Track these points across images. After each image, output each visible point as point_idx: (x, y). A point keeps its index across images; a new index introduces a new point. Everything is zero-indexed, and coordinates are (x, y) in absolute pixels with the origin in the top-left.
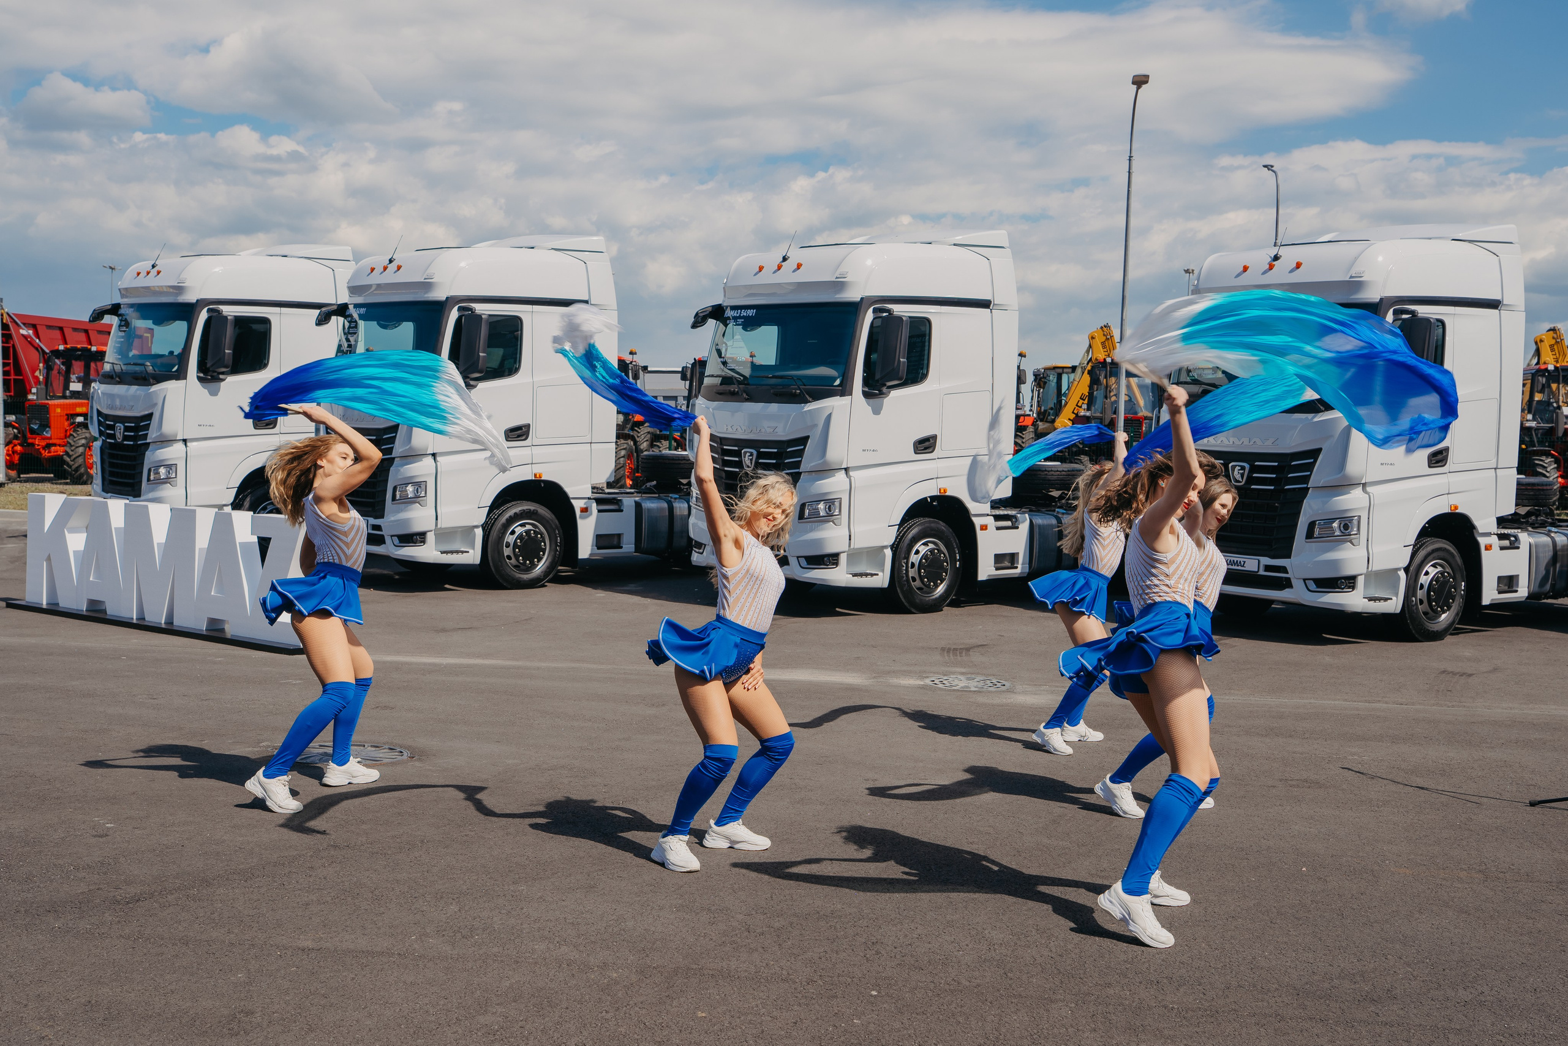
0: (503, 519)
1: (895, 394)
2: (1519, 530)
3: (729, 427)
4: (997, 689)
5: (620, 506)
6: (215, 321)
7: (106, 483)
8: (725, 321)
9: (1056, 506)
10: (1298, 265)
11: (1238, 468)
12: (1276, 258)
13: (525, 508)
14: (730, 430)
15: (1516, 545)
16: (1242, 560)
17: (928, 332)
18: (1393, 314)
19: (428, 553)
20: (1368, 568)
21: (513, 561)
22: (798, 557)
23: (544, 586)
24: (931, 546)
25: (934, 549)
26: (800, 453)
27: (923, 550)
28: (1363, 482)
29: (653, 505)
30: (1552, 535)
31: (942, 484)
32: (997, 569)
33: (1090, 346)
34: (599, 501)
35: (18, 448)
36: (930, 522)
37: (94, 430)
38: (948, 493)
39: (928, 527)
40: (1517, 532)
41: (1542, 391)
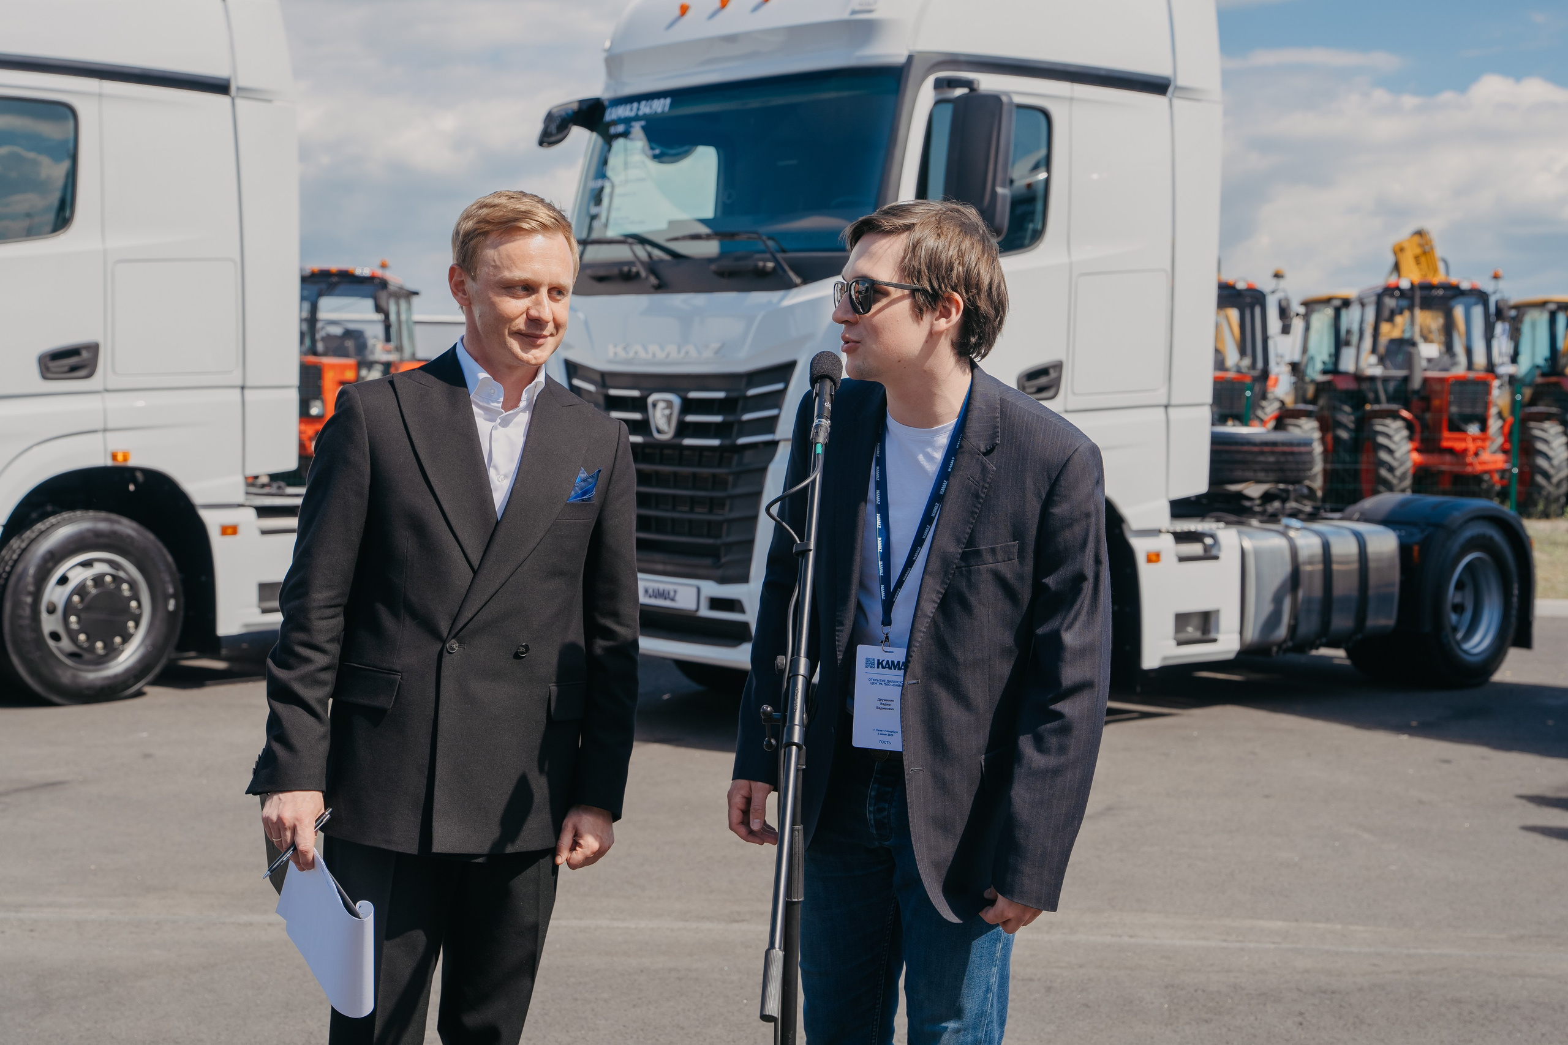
2: (1222, 525)
11: (661, 405)
15: (1214, 552)
16: (671, 587)
17: (65, 133)
18: (931, 89)
24: (100, 568)
25: (106, 575)
27: (78, 576)
30: (1292, 533)
31: (119, 443)
32: (262, 612)
36: (96, 519)
38: (133, 462)
39: (89, 530)
40: (1218, 528)
41: (1391, 319)
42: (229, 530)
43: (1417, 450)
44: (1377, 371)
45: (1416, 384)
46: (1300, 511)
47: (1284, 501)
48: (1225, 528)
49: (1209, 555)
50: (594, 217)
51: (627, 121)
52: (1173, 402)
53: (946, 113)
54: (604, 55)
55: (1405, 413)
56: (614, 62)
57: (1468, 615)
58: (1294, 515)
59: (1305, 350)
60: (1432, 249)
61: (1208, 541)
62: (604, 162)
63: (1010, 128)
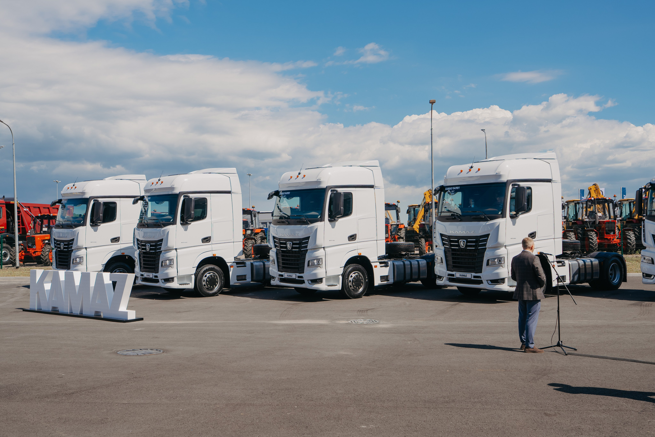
0: (202, 271)
1: (340, 220)
2: (565, 260)
3: (282, 234)
4: (374, 323)
5: (245, 265)
6: (96, 204)
7: (57, 265)
8: (280, 196)
9: (403, 258)
10: (479, 170)
11: (462, 242)
12: (472, 167)
13: (210, 267)
14: (282, 235)
15: (564, 265)
16: (466, 274)
17: (351, 197)
18: (512, 186)
19: (175, 285)
20: (508, 275)
21: (206, 286)
22: (308, 280)
23: (217, 295)
24: (357, 274)
25: (358, 275)
26: (307, 243)
27: (354, 275)
28: (505, 245)
29: (258, 264)
30: (578, 260)
31: (359, 251)
32: (381, 281)
33: (425, 197)
34: (237, 263)
35: (23, 253)
36: (356, 265)
37: (53, 246)
38: (362, 255)
39: (355, 267)
40: (564, 260)
41: (590, 208)
42: (376, 267)
43: (598, 239)
44: (587, 220)
45: (597, 223)
46: (578, 256)
47: (575, 254)
51: (450, 190)
52: (556, 237)
53: (514, 190)
55: (595, 230)
56: (446, 181)
57: (613, 275)
59: (567, 213)
60: (598, 189)
61: (562, 263)
63: (525, 191)
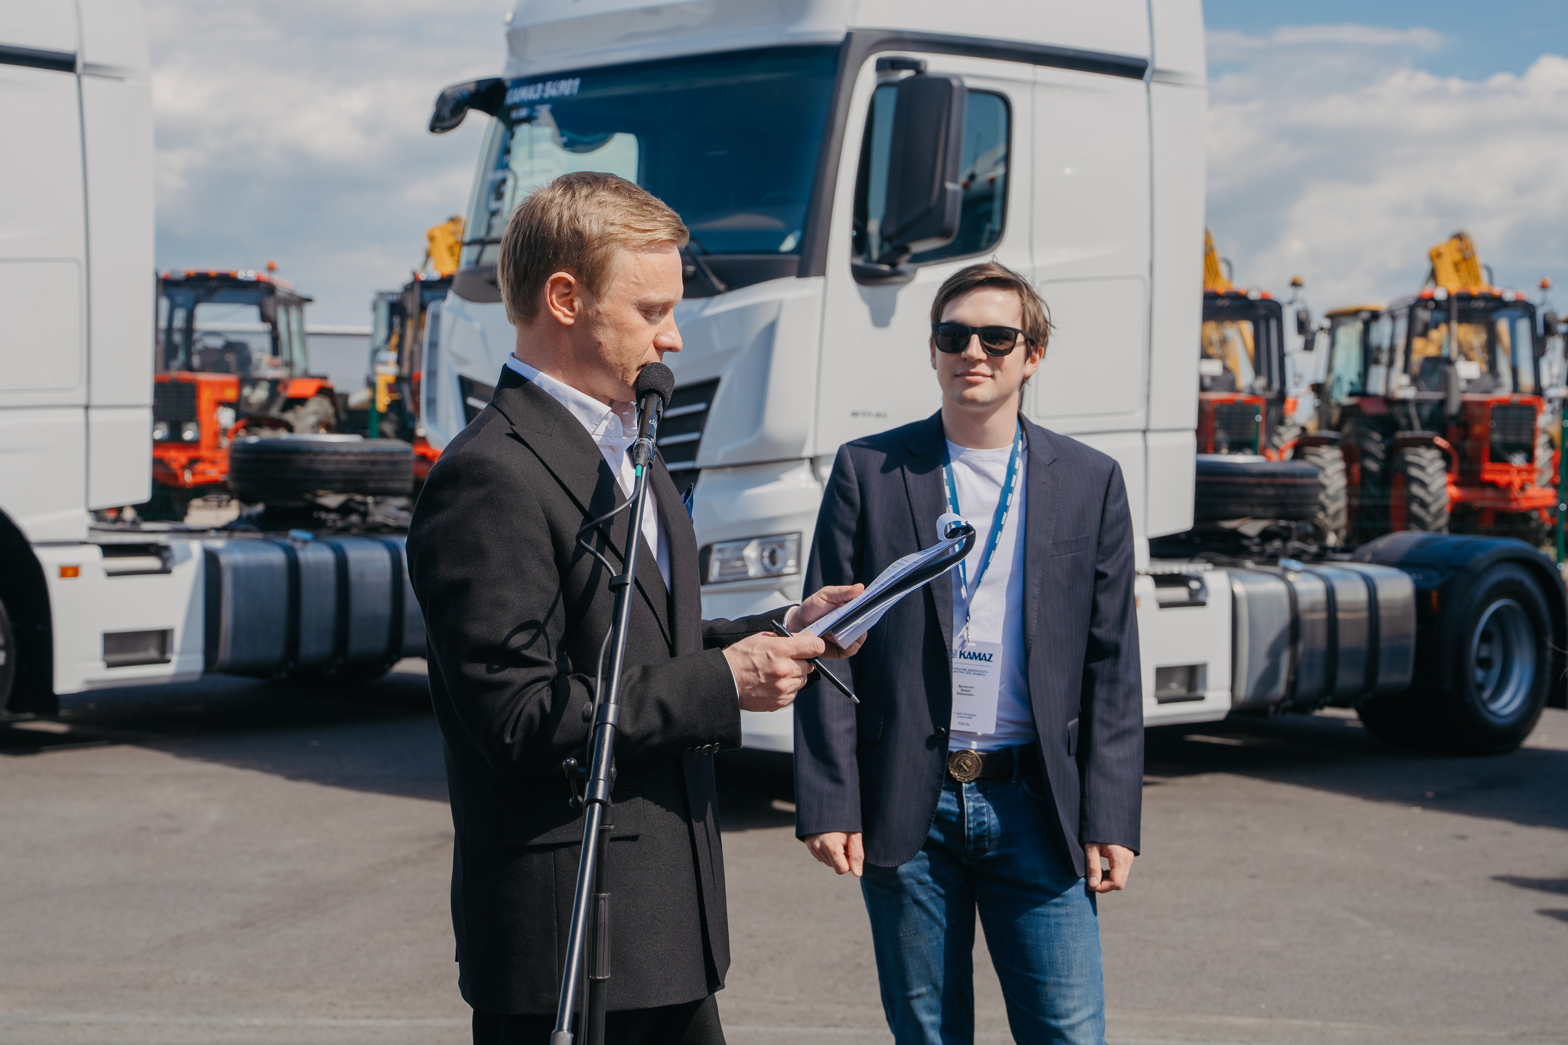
15: (1201, 597)
18: (871, 73)
30: (1291, 577)
32: (111, 665)
40: (1205, 570)
41: (1424, 334)
42: (70, 572)
43: (1455, 483)
44: (1410, 393)
45: (1453, 408)
46: (1304, 552)
47: (1286, 539)
48: (1213, 570)
49: (1195, 601)
50: (494, 213)
51: (531, 104)
52: (1153, 426)
53: (890, 97)
54: (504, 30)
55: (1440, 441)
56: (516, 37)
57: (1496, 671)
58: (1297, 556)
59: (1330, 368)
60: (1473, 254)
61: (1194, 585)
62: (506, 151)
63: (962, 114)
